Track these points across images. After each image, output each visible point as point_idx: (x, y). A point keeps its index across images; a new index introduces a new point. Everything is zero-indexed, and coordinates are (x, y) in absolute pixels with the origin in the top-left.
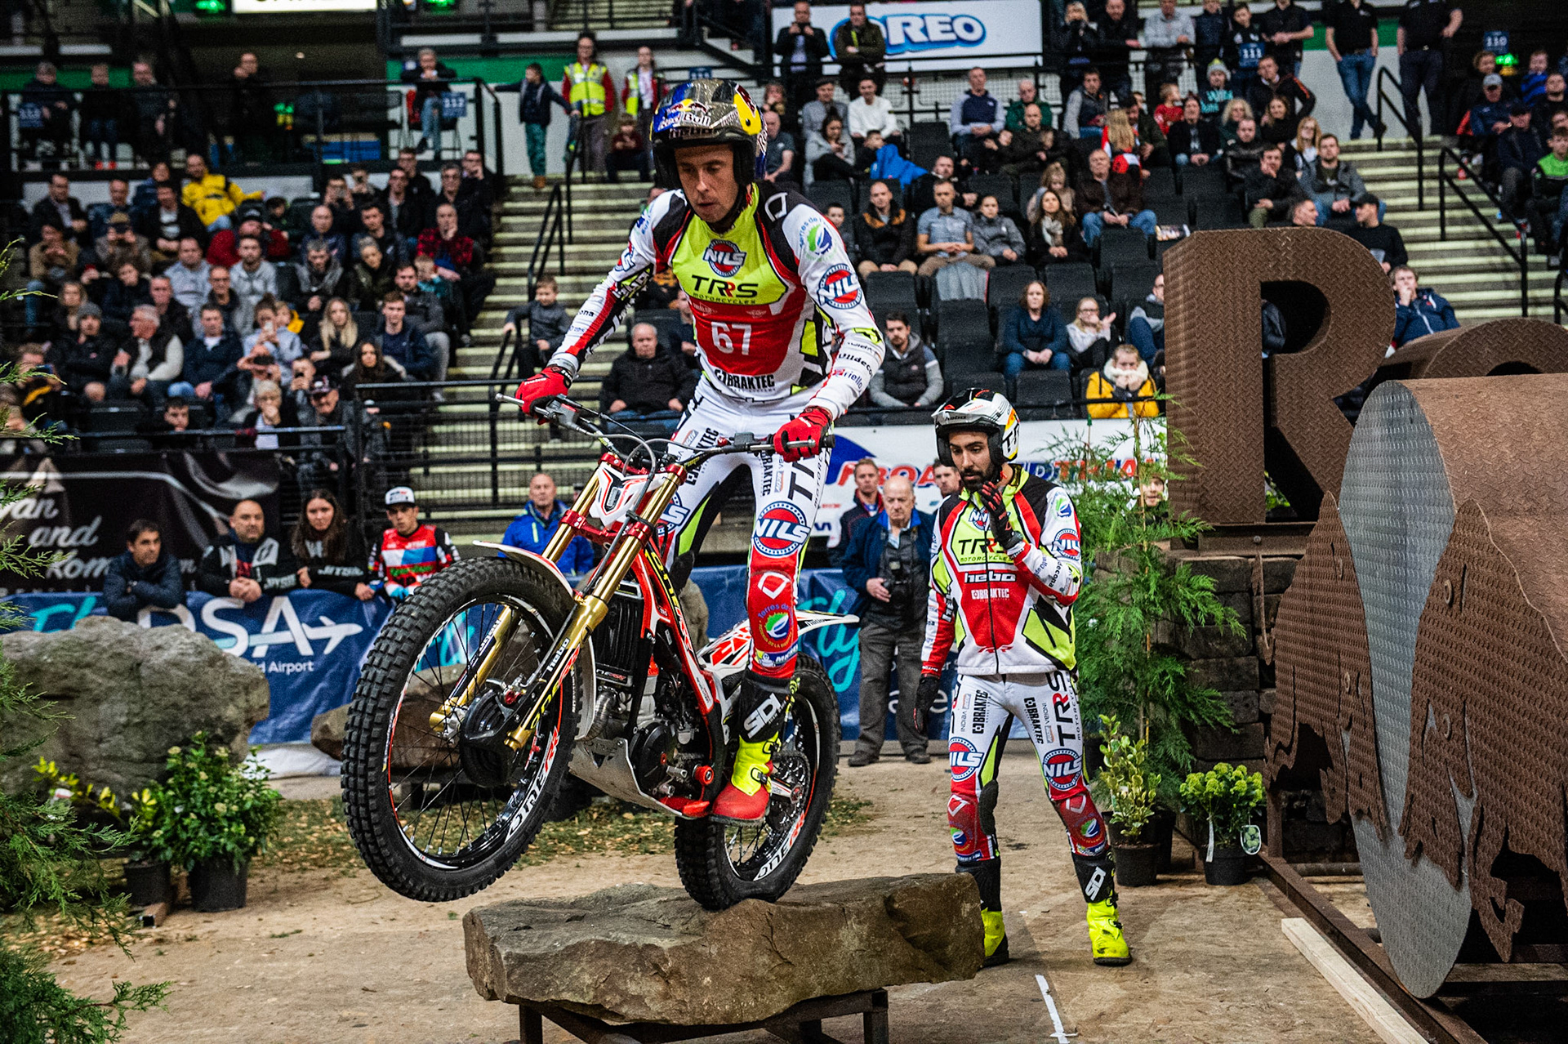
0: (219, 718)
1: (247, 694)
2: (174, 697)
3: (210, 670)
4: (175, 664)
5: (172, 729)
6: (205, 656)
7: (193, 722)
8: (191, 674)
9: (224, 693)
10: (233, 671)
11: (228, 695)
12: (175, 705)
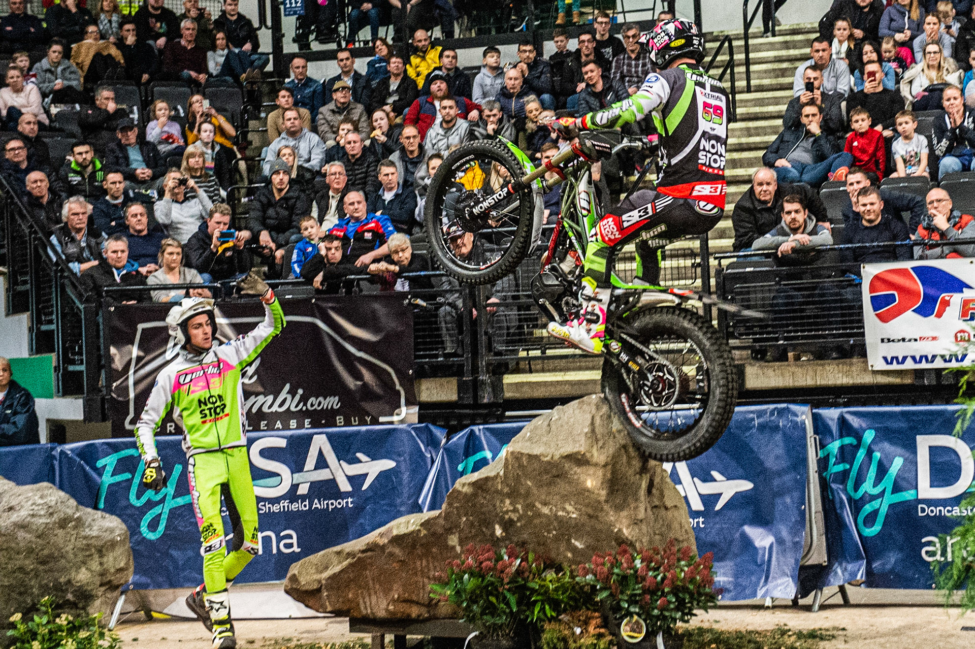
0: (69, 581)
1: (101, 556)
2: (21, 561)
3: (60, 532)
4: (23, 526)
5: (21, 594)
6: (55, 518)
7: (41, 587)
8: (39, 537)
9: (76, 555)
10: (88, 532)
11: (80, 557)
12: (21, 569)
